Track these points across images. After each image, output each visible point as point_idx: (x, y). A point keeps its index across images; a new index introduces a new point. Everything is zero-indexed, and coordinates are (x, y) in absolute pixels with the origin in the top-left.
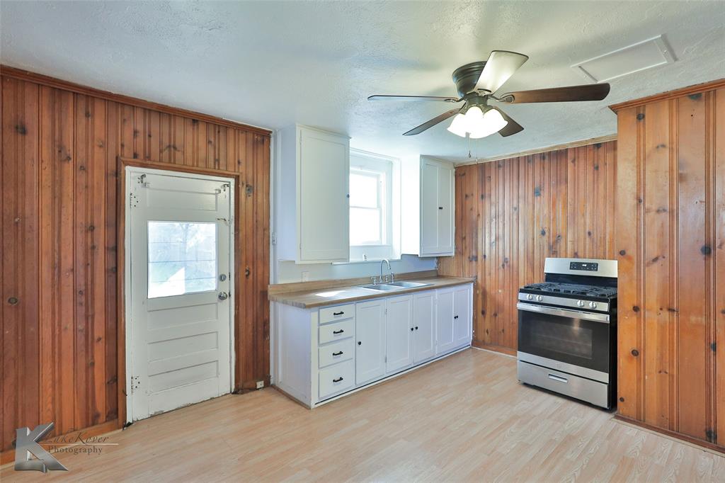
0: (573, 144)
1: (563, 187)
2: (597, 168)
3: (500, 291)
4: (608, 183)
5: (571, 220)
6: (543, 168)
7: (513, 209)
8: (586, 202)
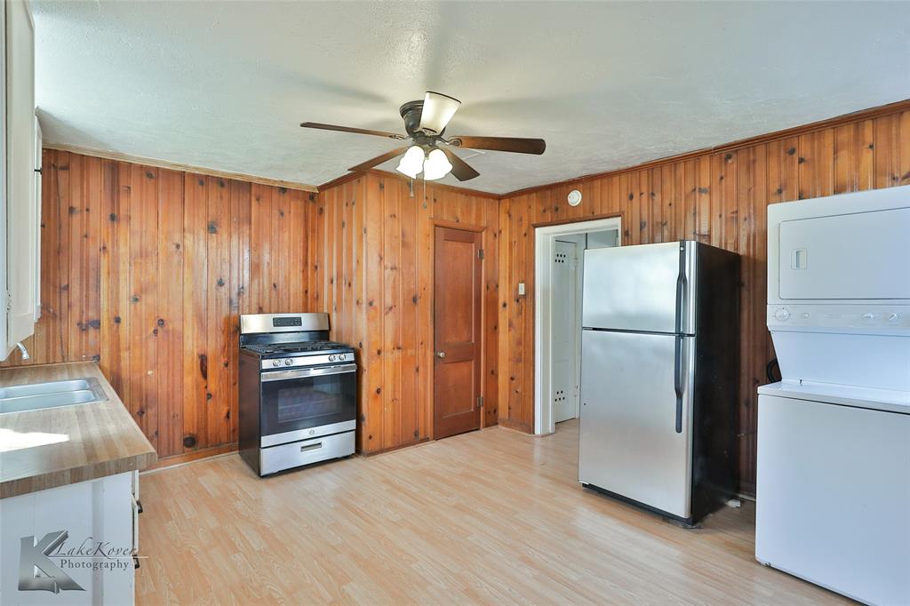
0: (261, 179)
1: (246, 228)
2: (282, 214)
4: (291, 234)
5: (255, 268)
6: (221, 197)
7: (174, 247)
8: (271, 249)
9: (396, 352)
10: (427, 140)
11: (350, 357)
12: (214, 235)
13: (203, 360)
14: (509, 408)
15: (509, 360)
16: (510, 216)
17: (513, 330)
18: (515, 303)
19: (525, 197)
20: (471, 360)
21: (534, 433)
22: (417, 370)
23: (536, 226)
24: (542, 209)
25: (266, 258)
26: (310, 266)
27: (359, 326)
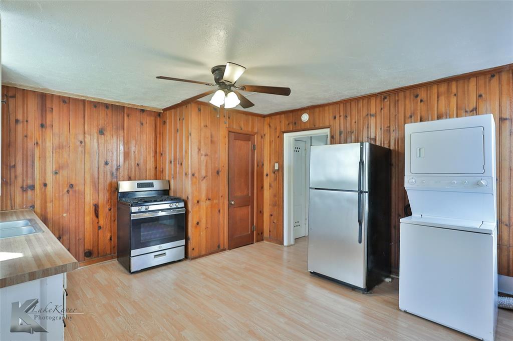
0: (130, 104)
1: (121, 132)
2: (142, 124)
3: (64, 215)
4: (148, 135)
5: (127, 155)
6: (107, 114)
7: (79, 143)
8: (136, 144)
9: (208, 201)
10: (227, 87)
11: (182, 205)
12: (102, 136)
13: (96, 207)
14: (270, 231)
15: (270, 205)
16: (270, 126)
17: (271, 188)
18: (273, 174)
19: (278, 116)
20: (249, 205)
21: (283, 245)
22: (219, 211)
23: (284, 132)
24: (287, 123)
25: (133, 149)
26: (158, 154)
27: (186, 187)
